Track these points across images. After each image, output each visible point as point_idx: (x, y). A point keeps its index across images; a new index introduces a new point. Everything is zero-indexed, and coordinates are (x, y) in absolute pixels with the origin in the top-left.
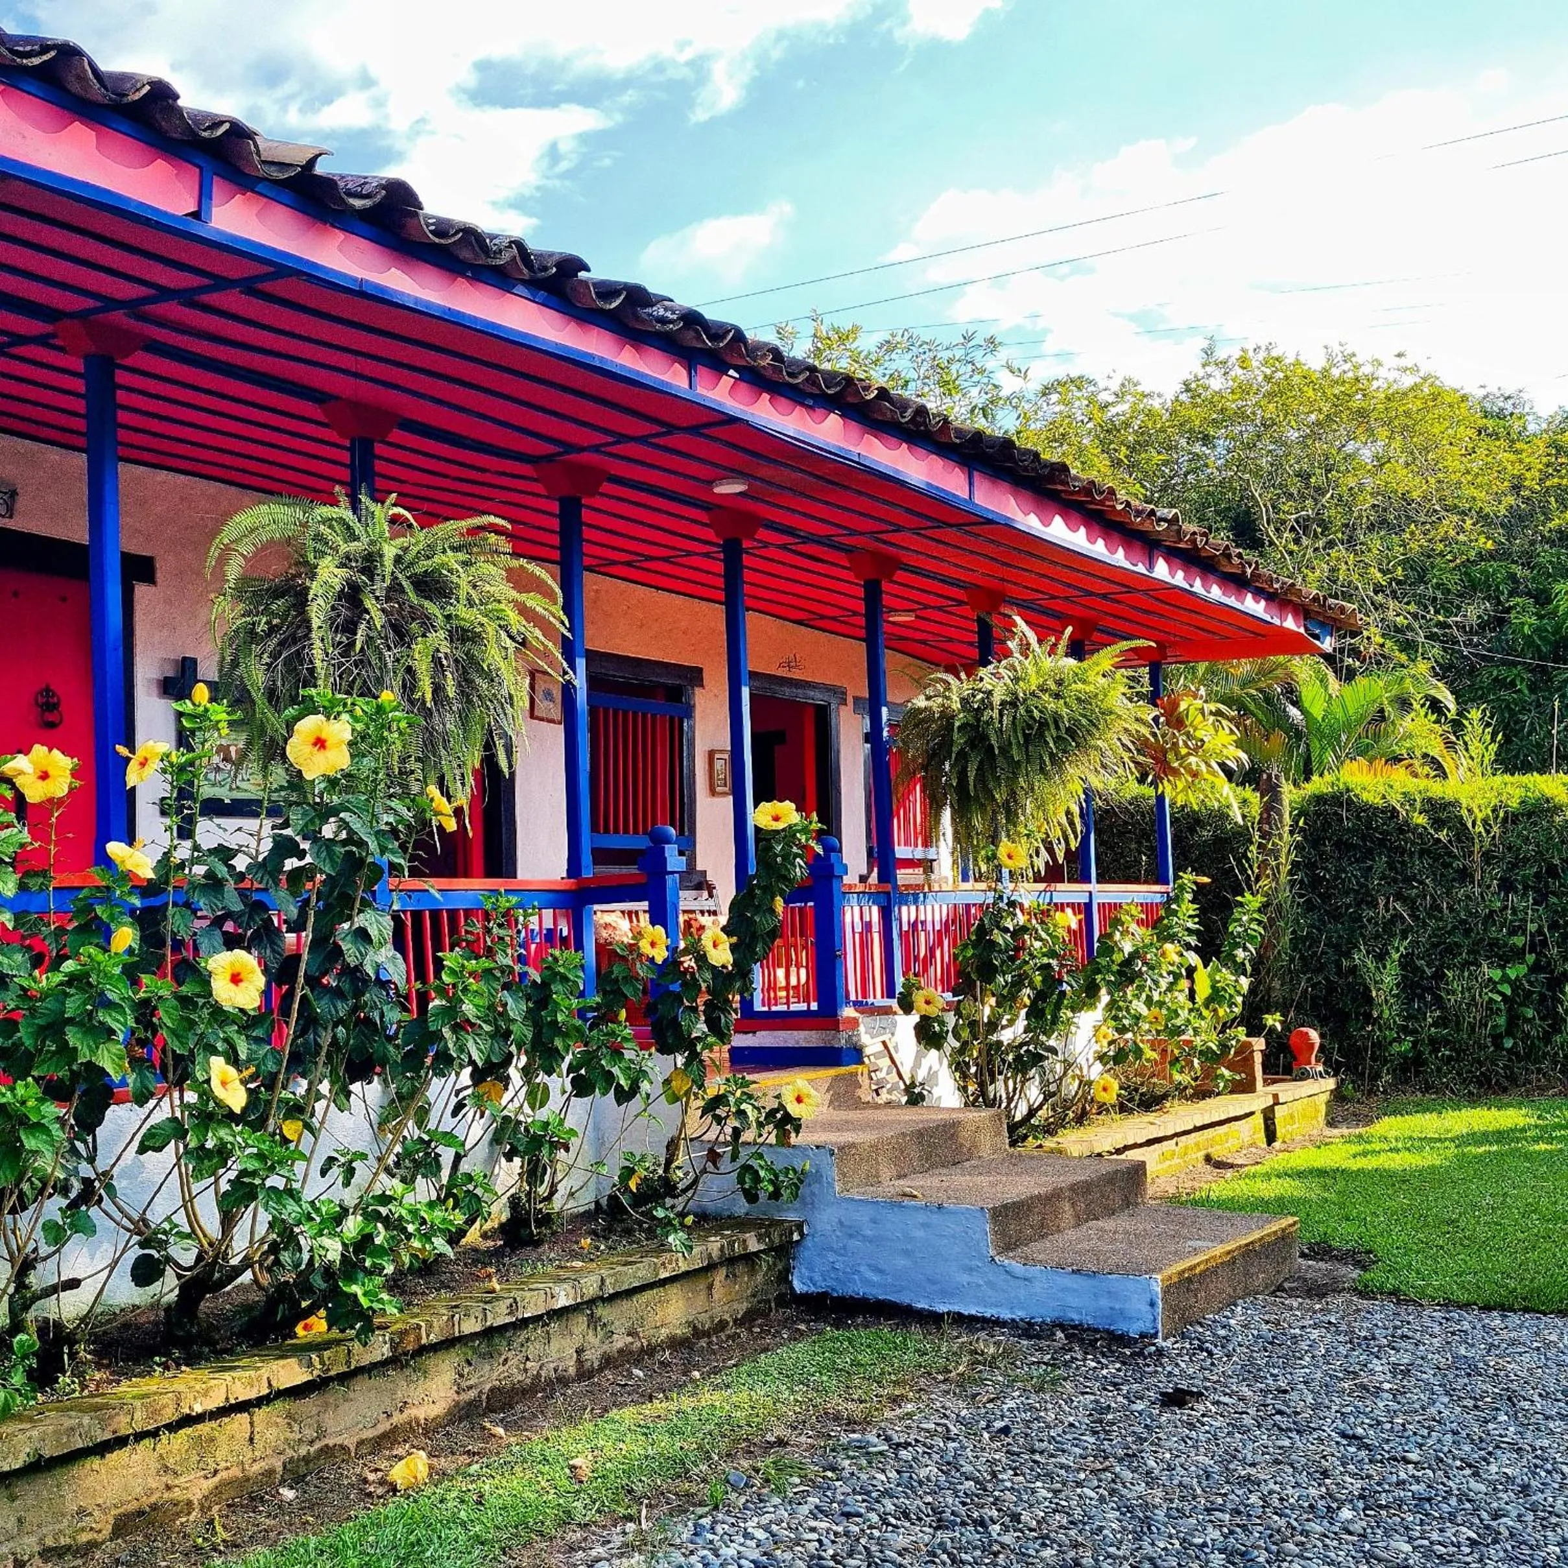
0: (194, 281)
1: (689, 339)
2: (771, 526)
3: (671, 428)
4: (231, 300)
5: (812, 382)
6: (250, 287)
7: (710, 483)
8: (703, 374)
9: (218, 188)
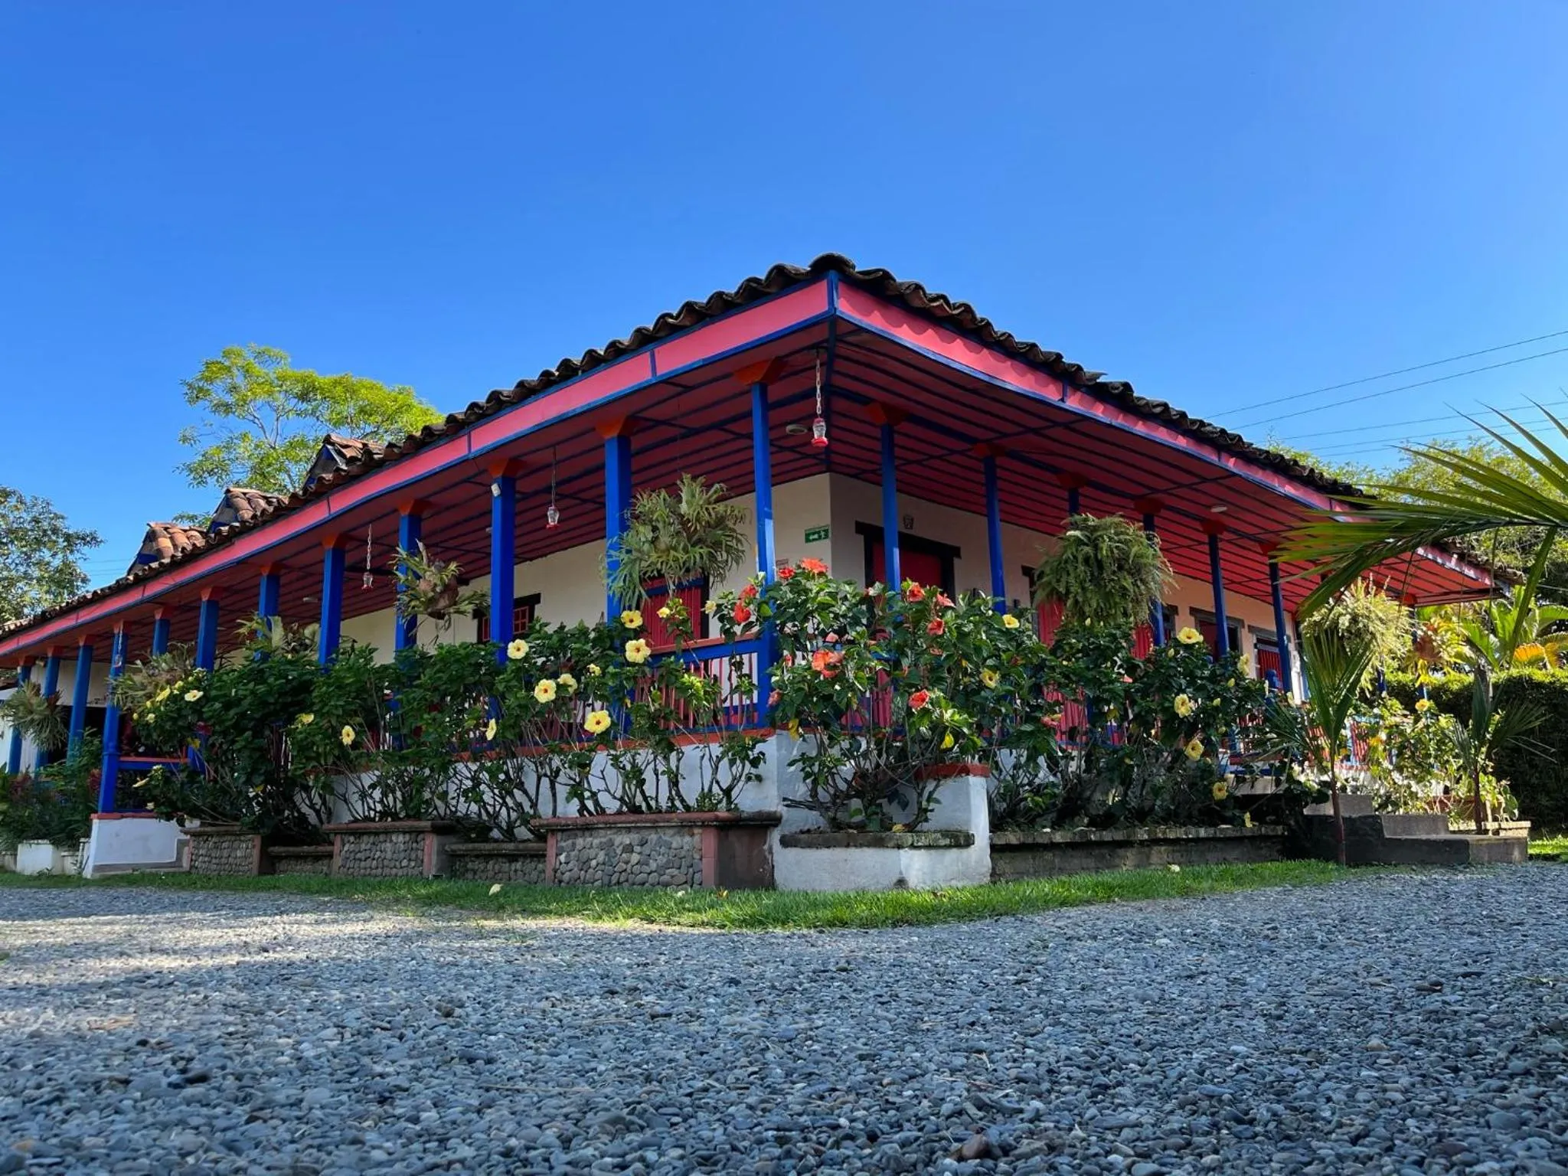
0: (1042, 423)
1: (1221, 441)
2: (1235, 532)
3: (1204, 480)
4: (1056, 432)
5: (1267, 458)
6: (1067, 426)
7: (1210, 507)
8: (1224, 455)
9: (1069, 391)
